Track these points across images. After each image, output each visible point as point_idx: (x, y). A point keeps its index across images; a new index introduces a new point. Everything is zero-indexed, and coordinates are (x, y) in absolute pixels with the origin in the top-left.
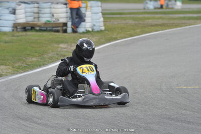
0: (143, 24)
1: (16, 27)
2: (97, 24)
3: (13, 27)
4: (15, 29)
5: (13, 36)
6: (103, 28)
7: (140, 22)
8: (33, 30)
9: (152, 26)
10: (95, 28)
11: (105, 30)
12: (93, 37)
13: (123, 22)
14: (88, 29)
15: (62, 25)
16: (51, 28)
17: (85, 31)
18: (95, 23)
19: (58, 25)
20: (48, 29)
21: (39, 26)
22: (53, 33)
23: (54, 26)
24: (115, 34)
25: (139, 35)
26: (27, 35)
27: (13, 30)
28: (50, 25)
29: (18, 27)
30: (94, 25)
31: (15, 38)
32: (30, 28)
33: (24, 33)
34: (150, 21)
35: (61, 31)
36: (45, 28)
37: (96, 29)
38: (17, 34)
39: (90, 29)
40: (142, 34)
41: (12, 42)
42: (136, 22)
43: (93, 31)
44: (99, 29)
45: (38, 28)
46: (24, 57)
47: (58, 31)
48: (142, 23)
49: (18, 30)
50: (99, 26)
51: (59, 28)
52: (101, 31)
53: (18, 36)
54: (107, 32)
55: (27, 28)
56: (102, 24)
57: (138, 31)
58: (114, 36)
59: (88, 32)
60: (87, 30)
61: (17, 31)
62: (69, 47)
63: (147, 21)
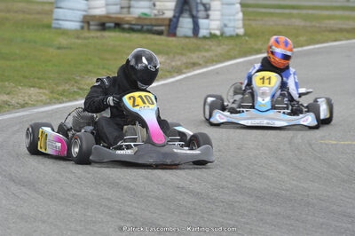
0: (319, 27)
1: (88, 23)
2: (231, 24)
3: (83, 22)
4: (86, 25)
5: (78, 38)
6: (241, 31)
7: (314, 23)
8: (117, 29)
9: (332, 31)
10: (226, 29)
11: (245, 35)
12: (220, 46)
13: (285, 22)
14: (213, 32)
15: (167, 22)
16: (149, 27)
17: (208, 36)
18: (226, 22)
19: (160, 22)
20: (145, 28)
21: (128, 23)
22: (150, 36)
23: (154, 23)
24: (260, 43)
25: (302, 46)
26: (103, 37)
27: (82, 28)
28: (148, 22)
29: (91, 23)
30: (225, 26)
31: (79, 41)
32: (112, 25)
33: (99, 34)
34: (332, 22)
35: (165, 33)
36: (139, 27)
37: (229, 31)
38: (86, 34)
39: (218, 33)
40: (309, 45)
41: (71, 48)
42: (308, 24)
43: (222, 34)
44: (233, 33)
45: (126, 26)
46: (80, 76)
47: (160, 33)
48: (318, 25)
49: (92, 27)
50: (234, 27)
51: (163, 28)
52: (238, 35)
53: (85, 38)
54: (247, 38)
55: (108, 25)
56: (240, 24)
57: (302, 39)
58: (256, 47)
59: (213, 36)
60: (211, 33)
61: (89, 29)
62: (168, 61)
63: (327, 21)
